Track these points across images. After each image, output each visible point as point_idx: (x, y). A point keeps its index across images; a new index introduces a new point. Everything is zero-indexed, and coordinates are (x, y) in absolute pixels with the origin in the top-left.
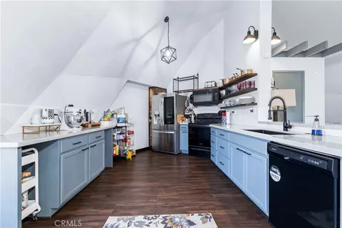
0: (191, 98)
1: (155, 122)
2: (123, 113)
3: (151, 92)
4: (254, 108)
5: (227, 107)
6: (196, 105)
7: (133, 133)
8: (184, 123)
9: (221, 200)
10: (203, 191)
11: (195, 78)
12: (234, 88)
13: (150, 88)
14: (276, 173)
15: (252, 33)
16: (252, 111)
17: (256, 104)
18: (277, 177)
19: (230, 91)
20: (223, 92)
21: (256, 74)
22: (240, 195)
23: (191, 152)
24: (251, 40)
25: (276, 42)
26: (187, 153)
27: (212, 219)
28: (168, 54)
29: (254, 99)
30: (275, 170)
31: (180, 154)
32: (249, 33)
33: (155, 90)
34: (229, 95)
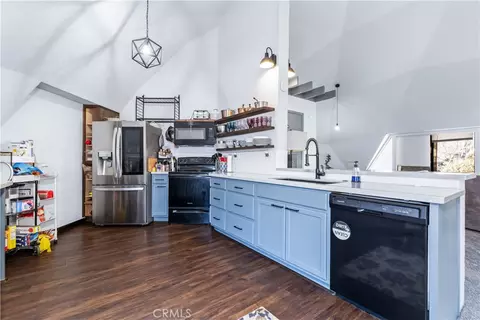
0: (169, 132)
1: (100, 171)
2: (28, 151)
3: (89, 115)
4: (269, 151)
5: (227, 149)
6: (179, 143)
7: (51, 194)
8: (159, 172)
9: (259, 281)
10: (229, 276)
11: (176, 101)
12: (242, 123)
13: (86, 107)
14: (343, 229)
15: (270, 55)
16: (267, 155)
17: (273, 147)
18: (344, 234)
19: (233, 128)
20: (222, 128)
21: (273, 109)
22: (273, 267)
23: (173, 218)
24: (268, 64)
25: (291, 75)
26: (167, 220)
27: (270, 315)
28: (147, 51)
29: (270, 140)
30: (341, 226)
31: (152, 224)
32: (267, 54)
33: (97, 112)
34: (232, 131)
